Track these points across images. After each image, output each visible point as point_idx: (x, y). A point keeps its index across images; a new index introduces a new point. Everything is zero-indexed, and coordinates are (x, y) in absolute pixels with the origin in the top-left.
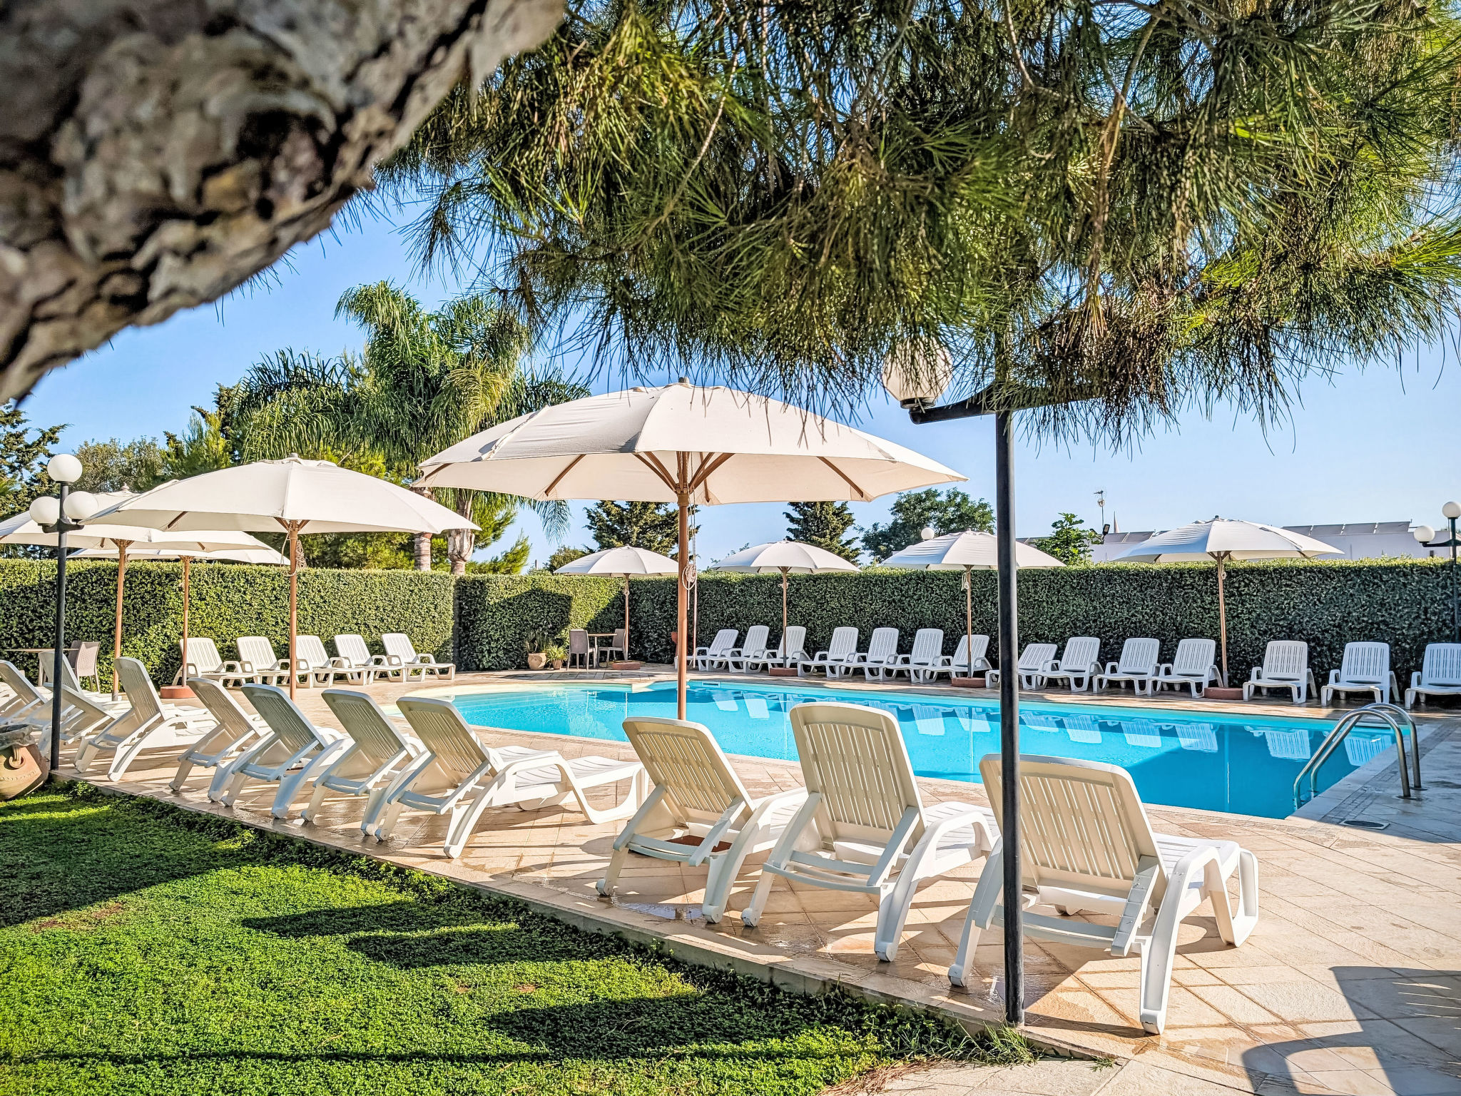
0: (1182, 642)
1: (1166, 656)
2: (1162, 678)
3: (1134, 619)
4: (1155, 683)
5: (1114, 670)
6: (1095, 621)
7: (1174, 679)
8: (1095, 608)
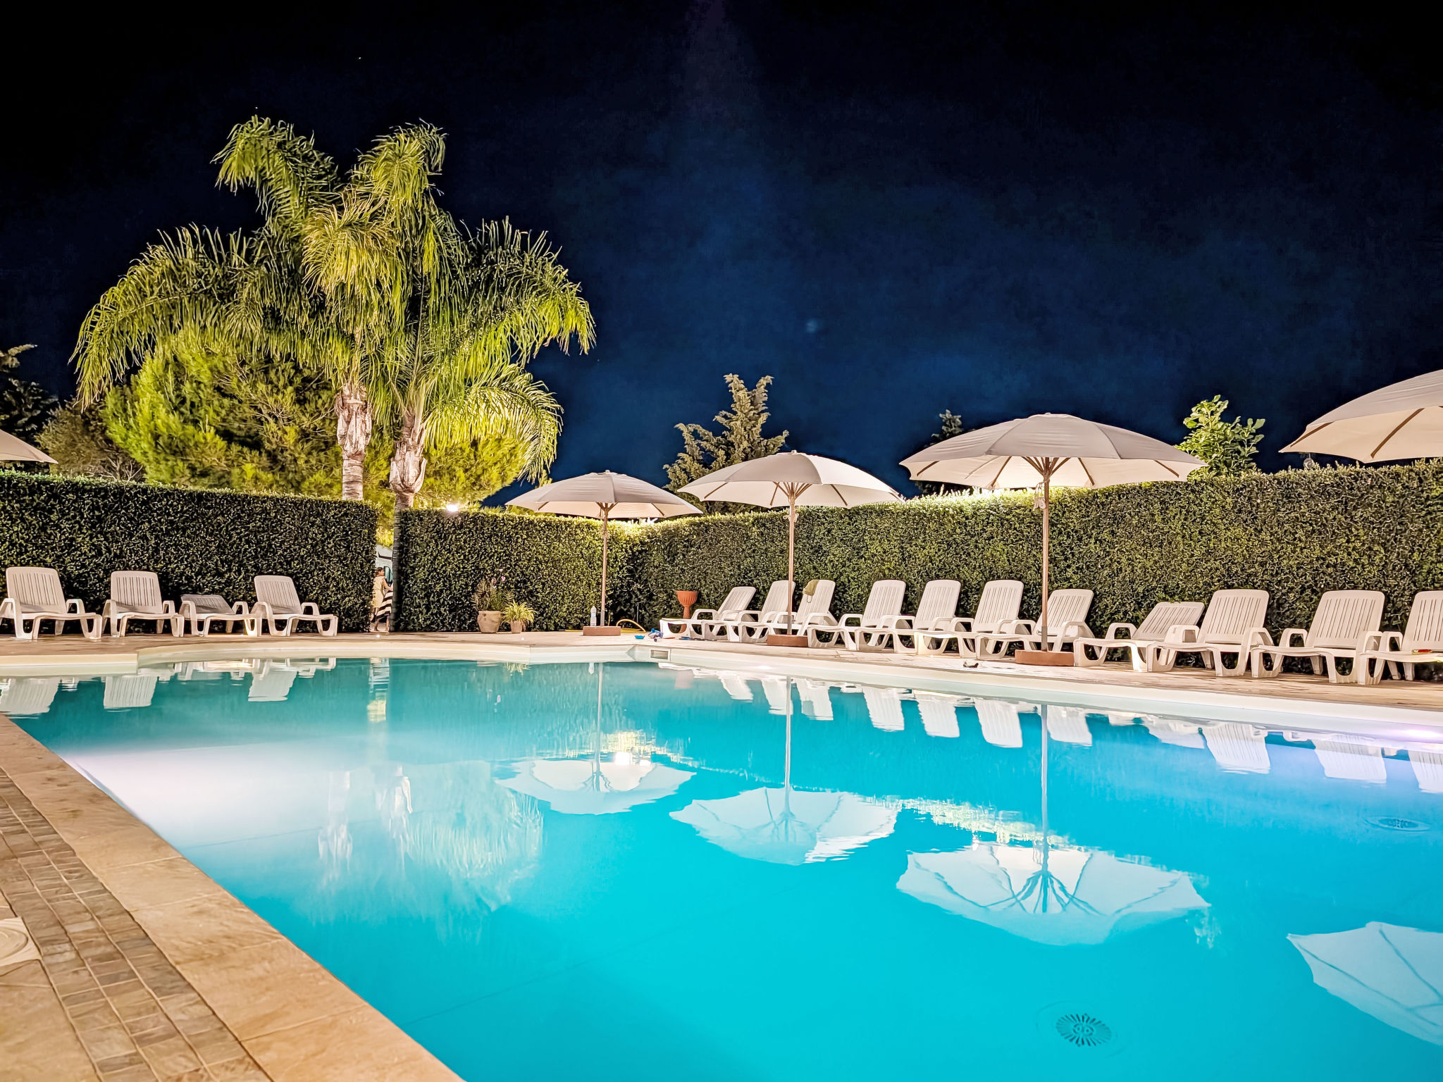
0: (1420, 596)
1: (1394, 619)
2: (1384, 654)
3: (1333, 560)
4: (1372, 663)
5: (1296, 641)
6: (1262, 564)
7: (1408, 656)
8: (1263, 543)
